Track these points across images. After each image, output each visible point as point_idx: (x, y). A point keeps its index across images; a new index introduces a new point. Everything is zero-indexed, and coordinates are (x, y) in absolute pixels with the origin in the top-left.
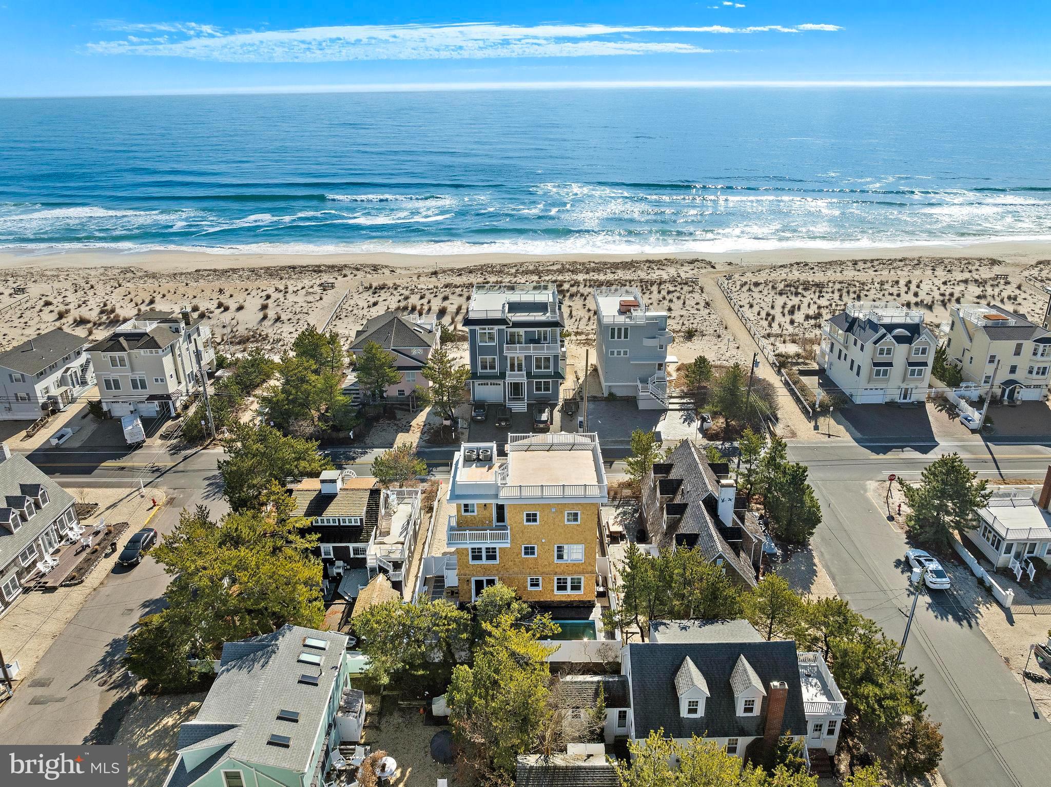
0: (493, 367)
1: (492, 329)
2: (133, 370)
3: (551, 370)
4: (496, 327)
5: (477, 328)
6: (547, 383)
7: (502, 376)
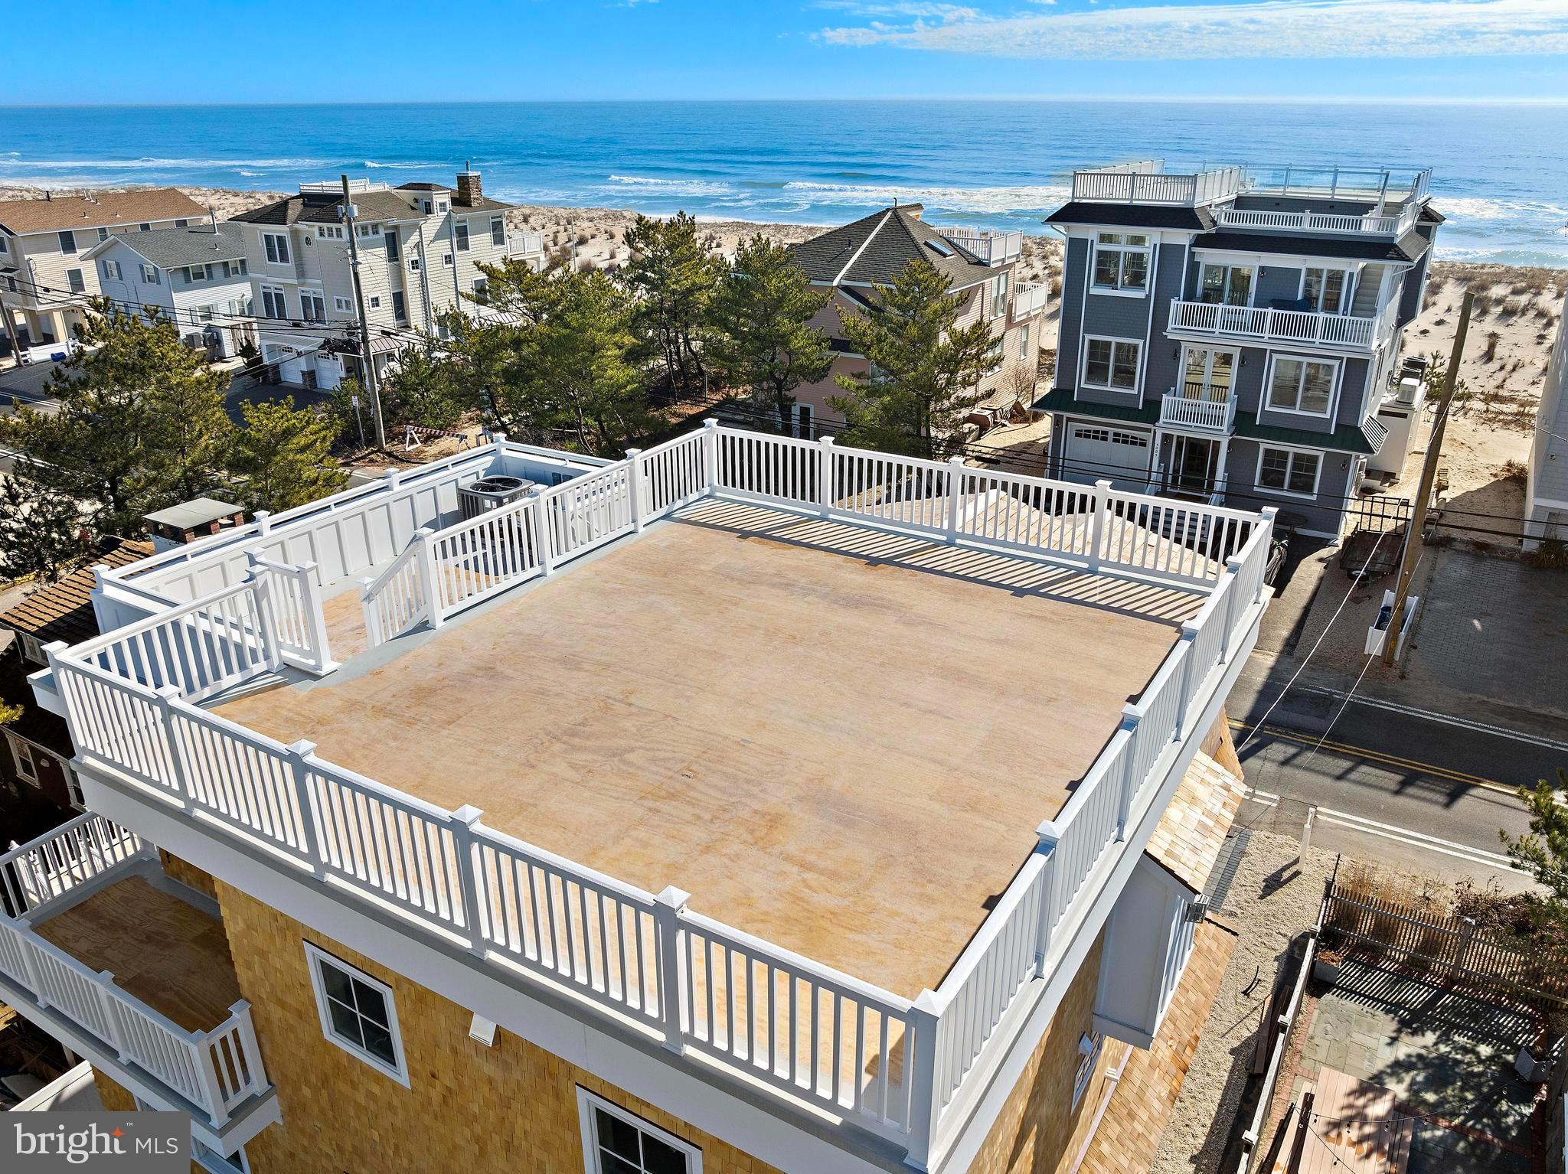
0: (1125, 375)
1: (1138, 240)
2: (301, 273)
3: (1329, 413)
4: (1154, 237)
5: (1091, 232)
6: (1306, 464)
7: (1151, 411)
